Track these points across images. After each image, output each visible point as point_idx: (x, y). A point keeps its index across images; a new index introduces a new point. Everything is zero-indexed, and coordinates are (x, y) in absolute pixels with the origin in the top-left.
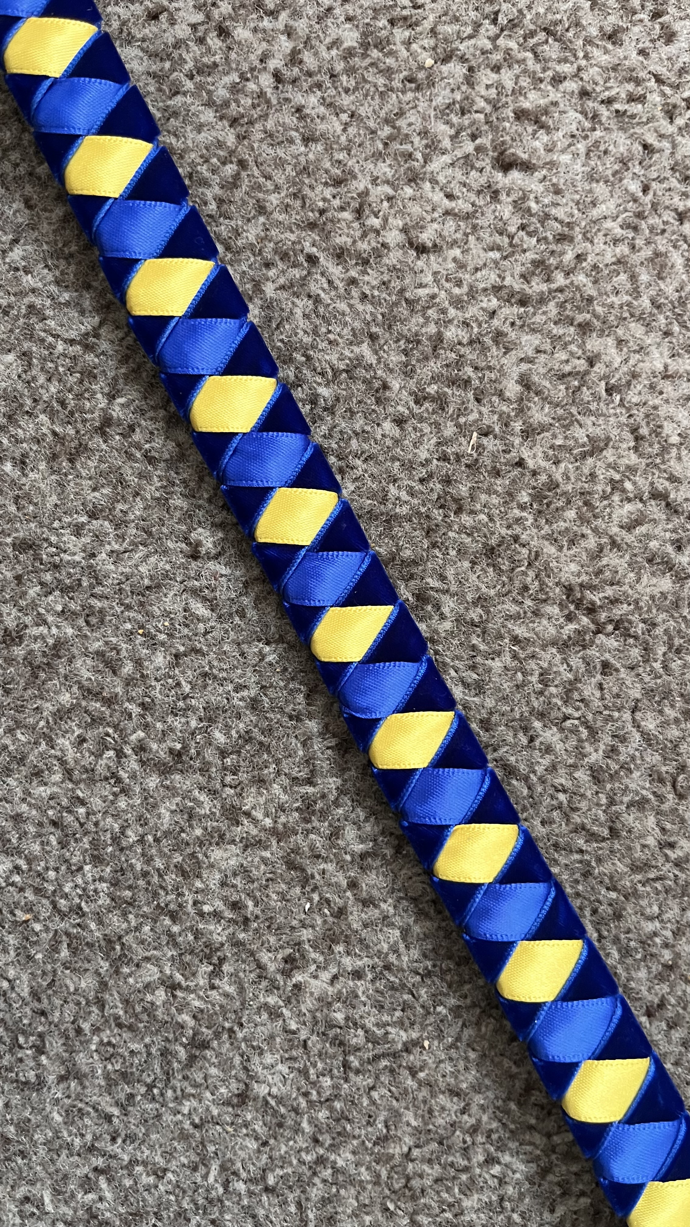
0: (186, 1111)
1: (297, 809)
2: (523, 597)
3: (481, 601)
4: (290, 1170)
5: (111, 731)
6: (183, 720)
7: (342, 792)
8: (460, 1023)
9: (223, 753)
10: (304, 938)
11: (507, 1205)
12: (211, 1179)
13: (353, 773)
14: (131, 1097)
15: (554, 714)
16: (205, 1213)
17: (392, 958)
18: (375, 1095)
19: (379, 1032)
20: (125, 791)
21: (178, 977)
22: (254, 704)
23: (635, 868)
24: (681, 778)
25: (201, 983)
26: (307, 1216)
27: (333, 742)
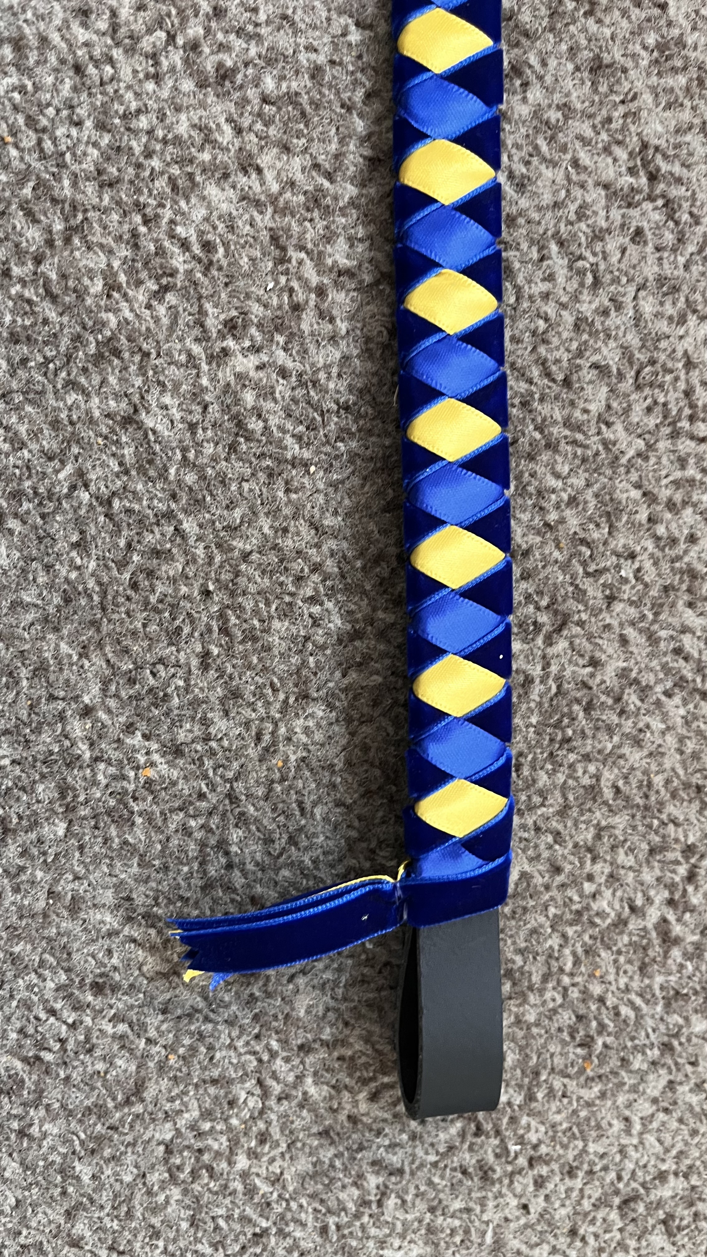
0: (69, 402)
1: (305, 193)
2: (603, 127)
3: (566, 108)
4: (137, 507)
5: (174, 12)
6: (244, 45)
7: (353, 203)
8: (350, 470)
9: (265, 100)
10: (255, 311)
11: (310, 646)
12: (61, 476)
13: (372, 191)
14: (24, 361)
15: (573, 248)
16: (40, 504)
17: (322, 376)
18: (246, 486)
19: (277, 434)
20: (157, 78)
21: (122, 278)
22: (316, 72)
23: (567, 423)
24: (648, 369)
25: (141, 298)
26: (131, 558)
27: (367, 152)
